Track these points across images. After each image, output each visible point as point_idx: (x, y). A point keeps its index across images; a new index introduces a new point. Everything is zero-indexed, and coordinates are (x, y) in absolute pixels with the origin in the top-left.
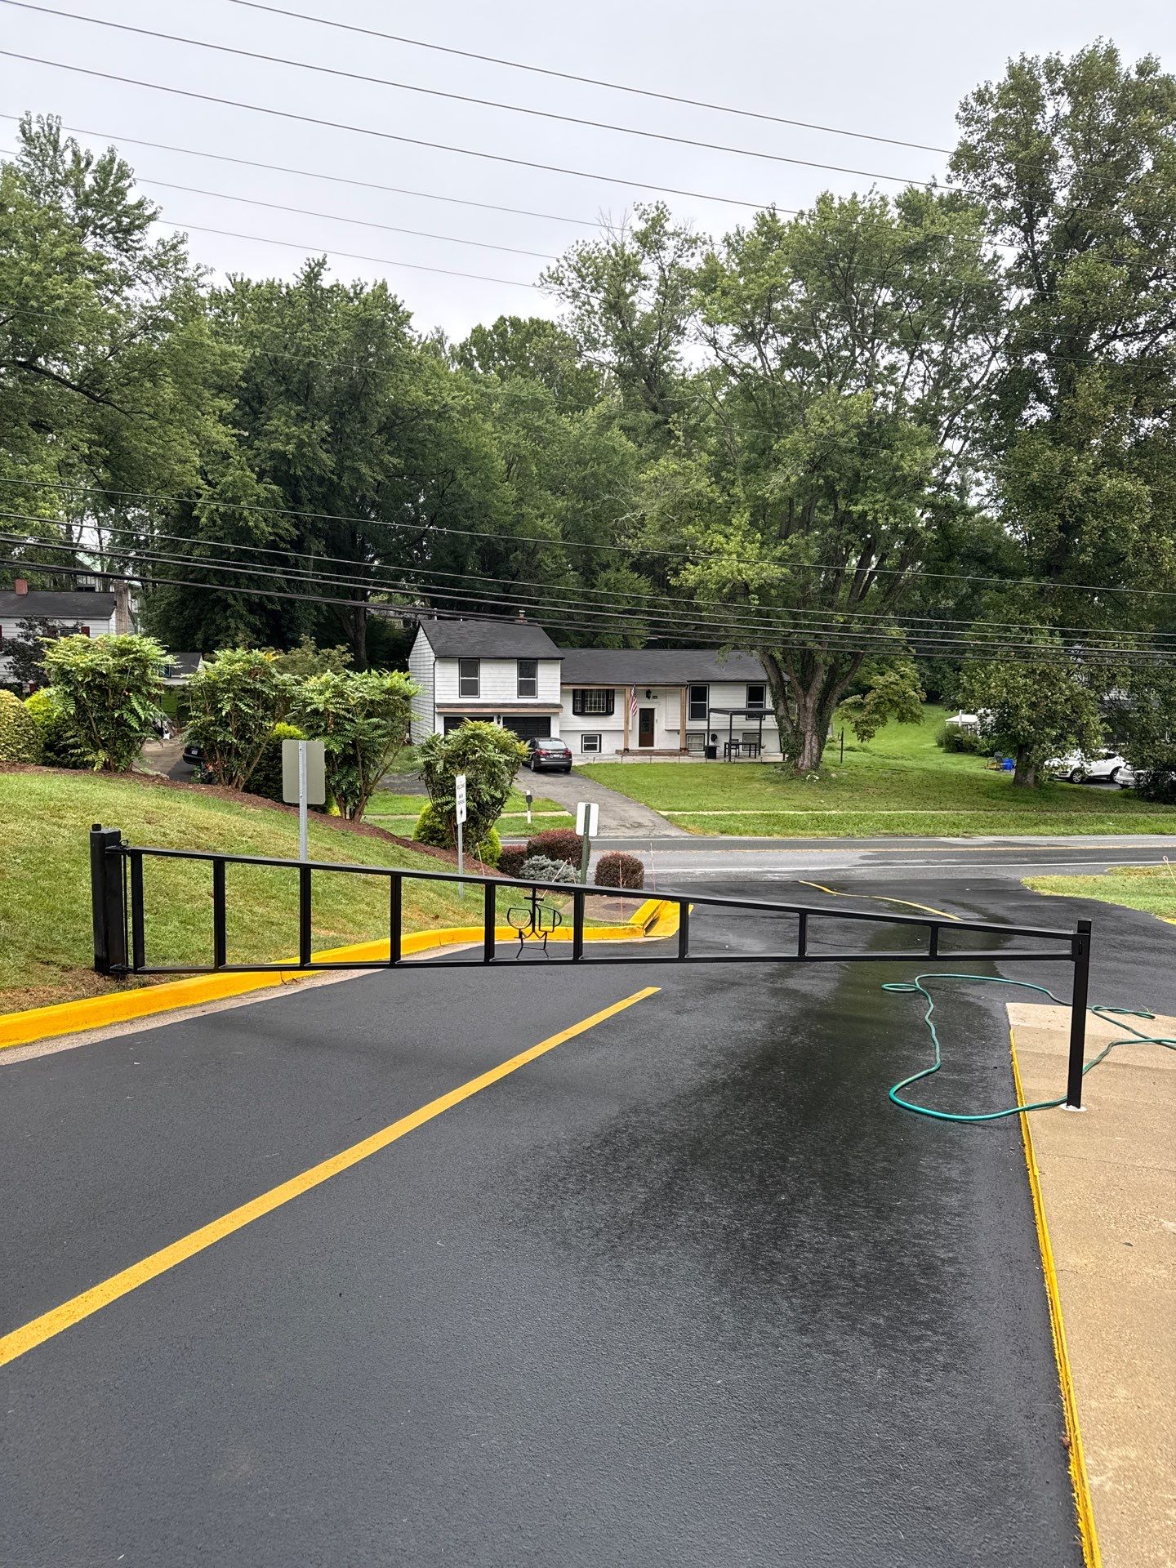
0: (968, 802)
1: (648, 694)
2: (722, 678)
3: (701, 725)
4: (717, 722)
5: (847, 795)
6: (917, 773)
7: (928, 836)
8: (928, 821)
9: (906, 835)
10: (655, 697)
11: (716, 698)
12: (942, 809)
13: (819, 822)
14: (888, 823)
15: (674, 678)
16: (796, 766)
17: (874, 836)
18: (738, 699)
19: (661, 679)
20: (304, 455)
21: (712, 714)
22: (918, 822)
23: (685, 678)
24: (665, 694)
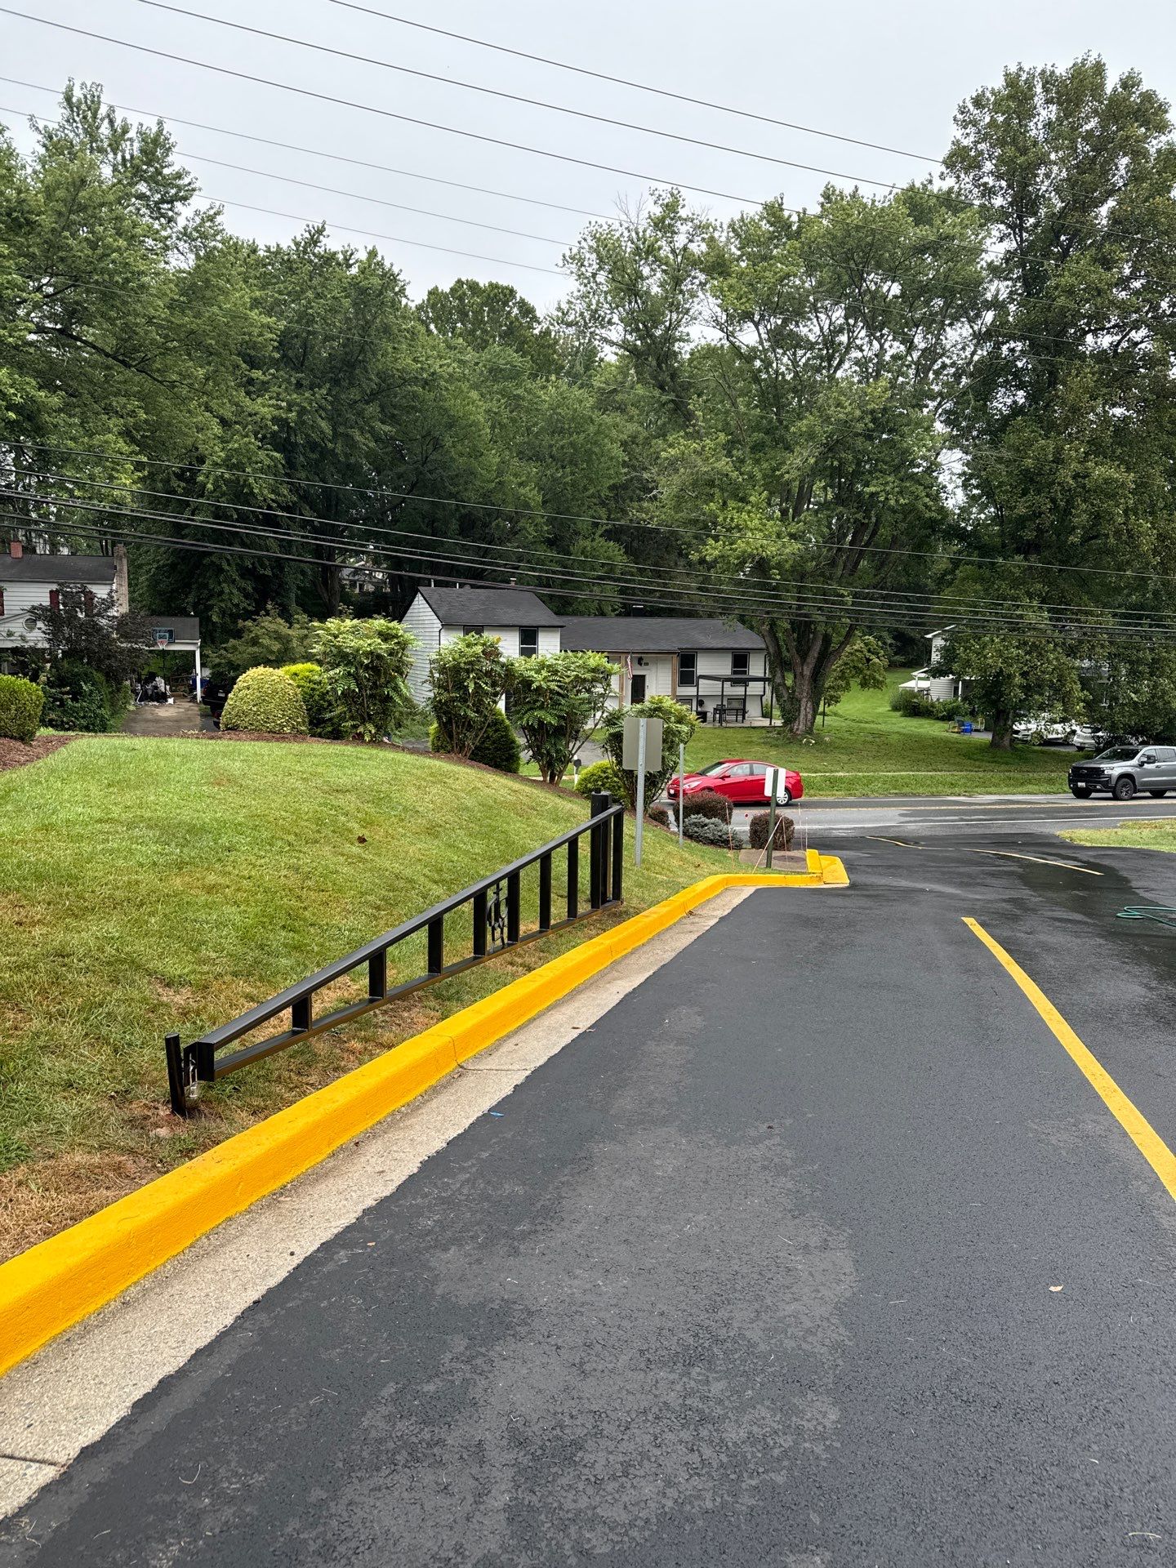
0: (954, 764)
1: (640, 661)
2: (710, 646)
3: (690, 691)
4: (706, 688)
5: (845, 758)
6: (896, 737)
7: (933, 795)
8: (929, 782)
9: (914, 795)
10: (647, 664)
11: (703, 666)
12: (935, 770)
13: (833, 783)
14: (894, 783)
15: (665, 646)
16: (791, 730)
17: (886, 796)
18: (724, 667)
19: (653, 647)
20: (304, 422)
21: (701, 681)
22: (920, 782)
23: (675, 646)
24: (656, 661)
